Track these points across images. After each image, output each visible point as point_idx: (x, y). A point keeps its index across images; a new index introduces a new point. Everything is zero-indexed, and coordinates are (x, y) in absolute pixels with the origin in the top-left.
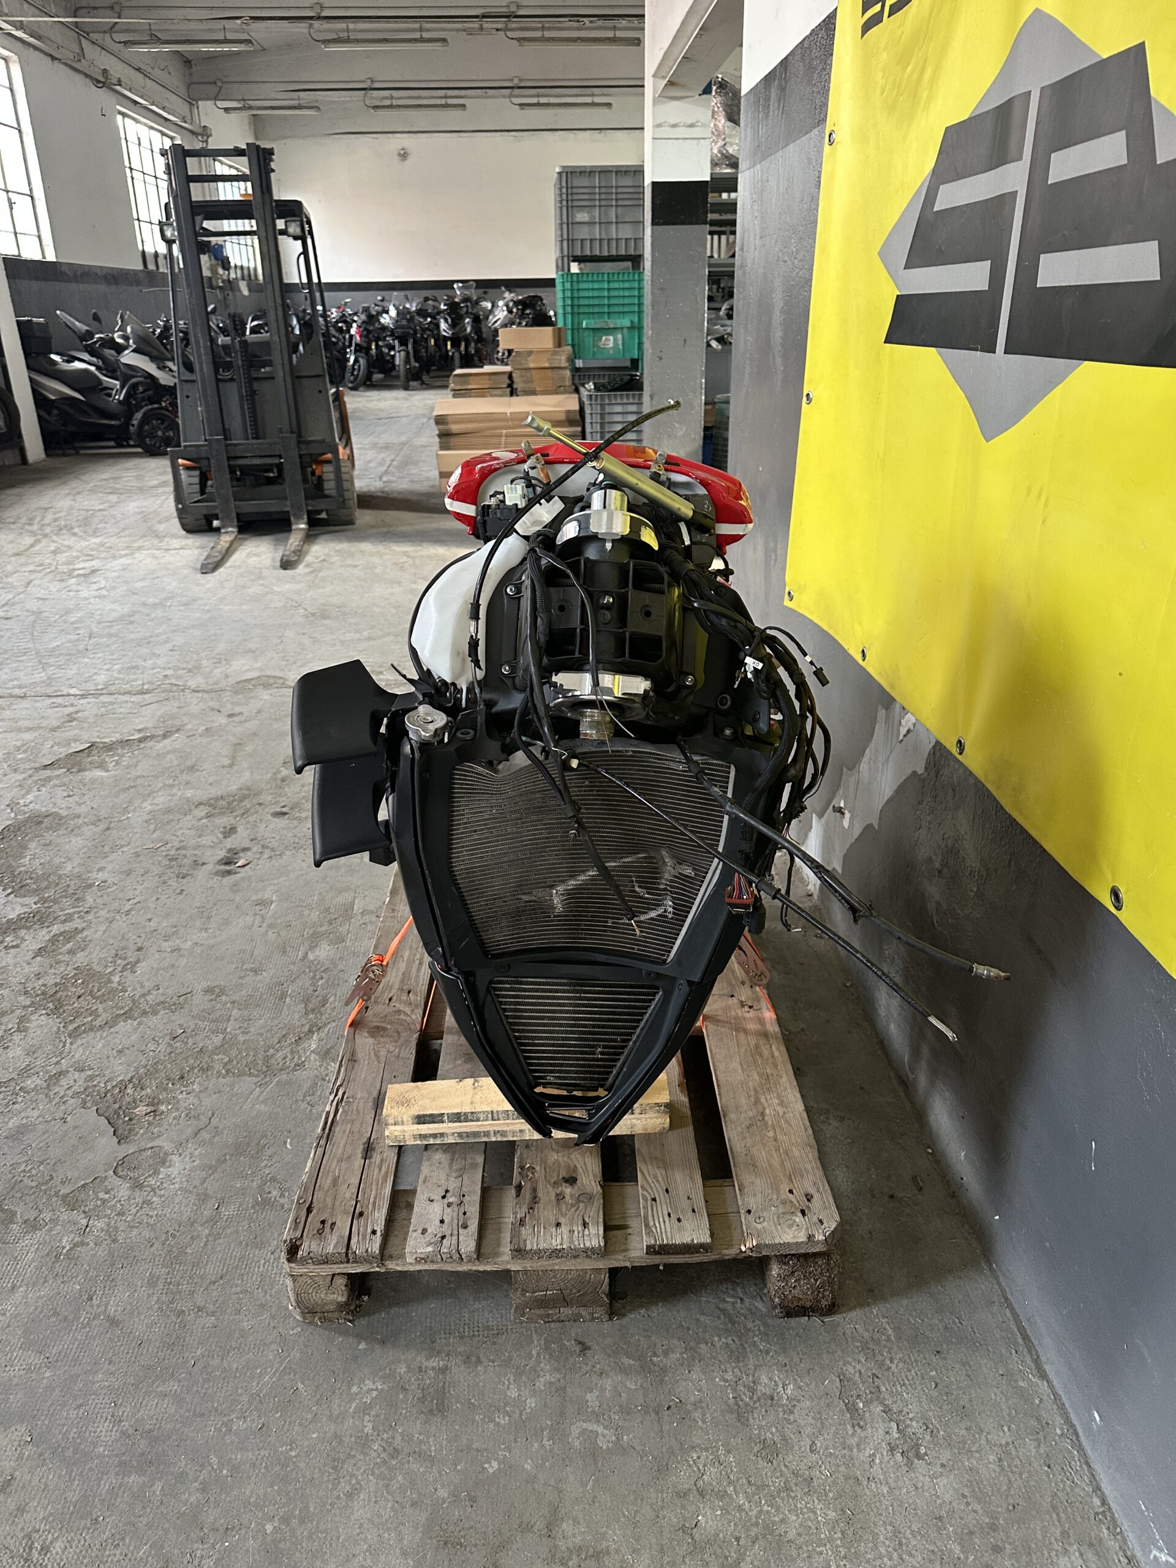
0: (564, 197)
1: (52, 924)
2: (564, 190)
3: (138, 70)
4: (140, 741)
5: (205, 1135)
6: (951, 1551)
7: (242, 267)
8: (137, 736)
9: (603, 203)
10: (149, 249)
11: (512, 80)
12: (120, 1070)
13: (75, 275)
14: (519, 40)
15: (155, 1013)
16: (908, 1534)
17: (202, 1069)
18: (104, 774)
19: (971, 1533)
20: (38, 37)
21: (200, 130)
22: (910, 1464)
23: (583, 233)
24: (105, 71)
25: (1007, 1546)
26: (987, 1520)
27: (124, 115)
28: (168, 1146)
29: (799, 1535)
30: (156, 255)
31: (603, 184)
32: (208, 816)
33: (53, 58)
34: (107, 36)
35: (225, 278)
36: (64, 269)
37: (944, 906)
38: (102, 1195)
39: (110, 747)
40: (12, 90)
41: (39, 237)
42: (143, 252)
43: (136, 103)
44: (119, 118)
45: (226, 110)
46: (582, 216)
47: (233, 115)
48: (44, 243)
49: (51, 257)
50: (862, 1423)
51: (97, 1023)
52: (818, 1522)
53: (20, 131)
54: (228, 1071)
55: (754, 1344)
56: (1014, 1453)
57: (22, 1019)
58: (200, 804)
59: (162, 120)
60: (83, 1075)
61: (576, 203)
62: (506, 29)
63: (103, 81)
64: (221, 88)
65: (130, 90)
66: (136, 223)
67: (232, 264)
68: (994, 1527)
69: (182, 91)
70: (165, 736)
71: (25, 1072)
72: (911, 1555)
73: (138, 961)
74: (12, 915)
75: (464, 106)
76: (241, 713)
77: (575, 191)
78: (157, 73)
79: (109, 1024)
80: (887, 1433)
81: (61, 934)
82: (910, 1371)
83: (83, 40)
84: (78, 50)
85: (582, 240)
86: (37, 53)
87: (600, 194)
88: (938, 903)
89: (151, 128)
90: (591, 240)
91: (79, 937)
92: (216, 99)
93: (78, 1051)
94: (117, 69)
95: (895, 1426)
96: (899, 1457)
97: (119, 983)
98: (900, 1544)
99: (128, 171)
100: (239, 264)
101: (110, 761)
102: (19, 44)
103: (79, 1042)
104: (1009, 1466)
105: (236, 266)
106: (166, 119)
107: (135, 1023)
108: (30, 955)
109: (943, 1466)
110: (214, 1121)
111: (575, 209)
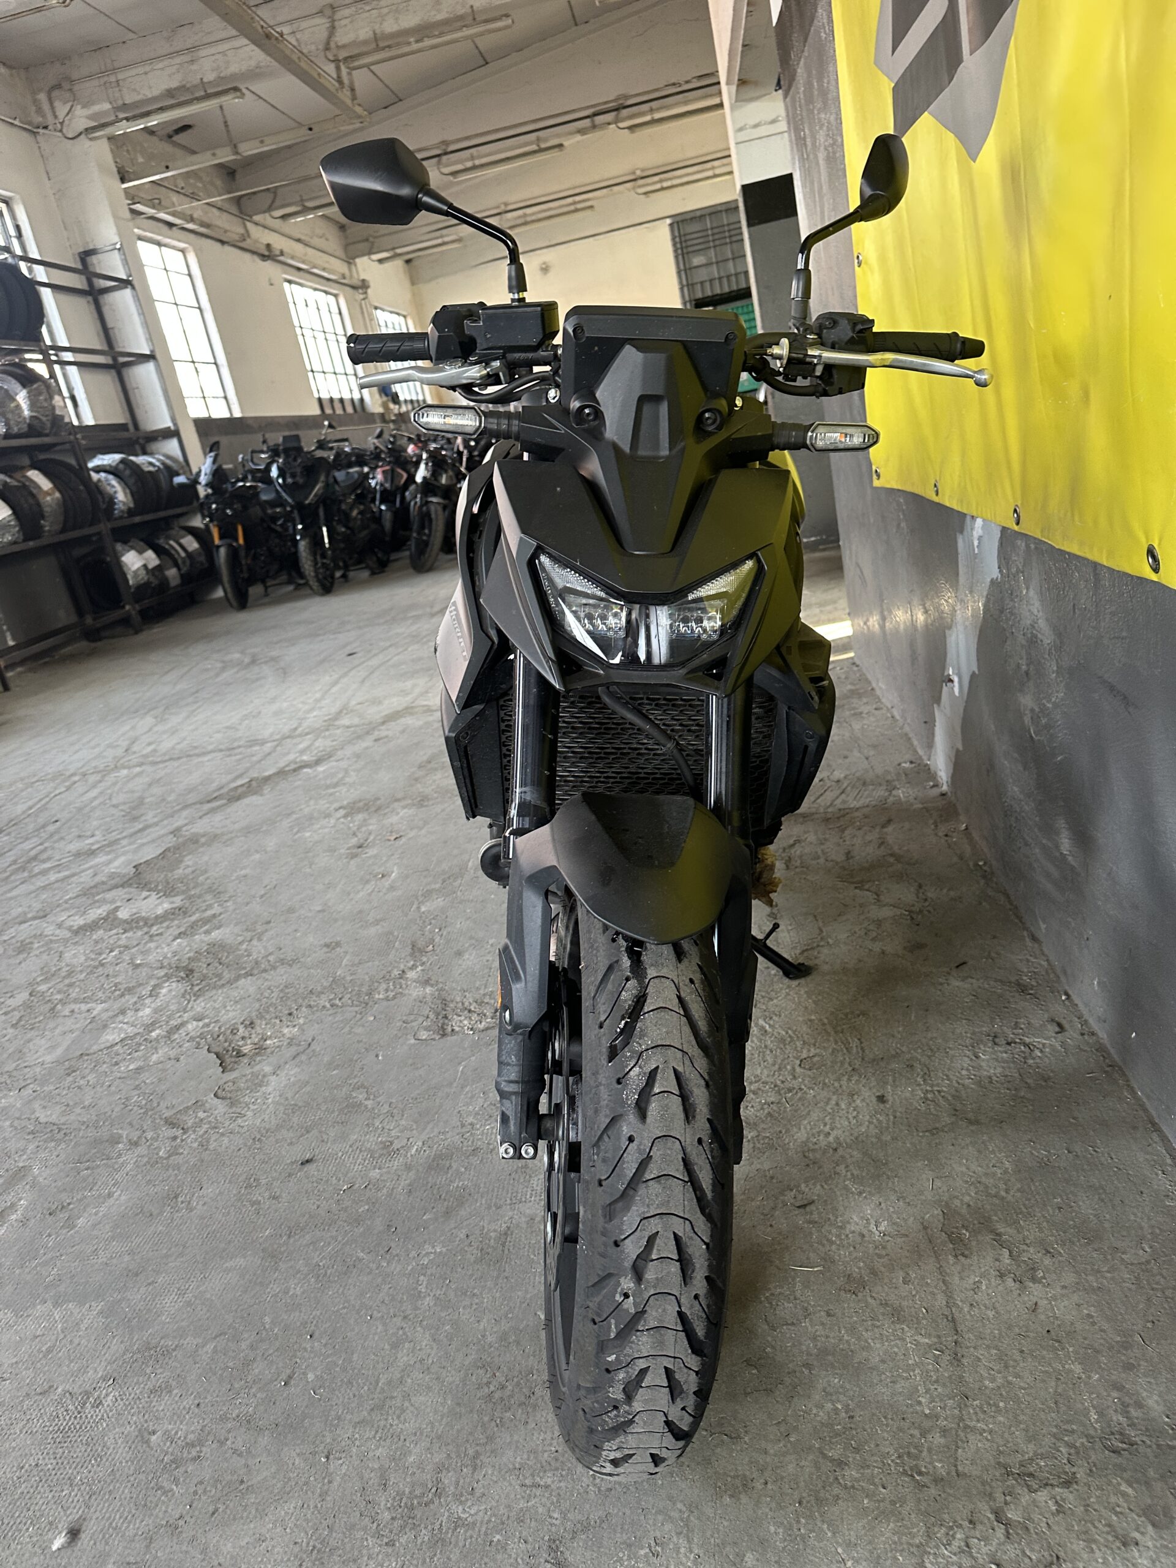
0: (678, 246)
1: (194, 913)
2: (677, 240)
3: (299, 240)
4: (295, 770)
5: (303, 1057)
6: (1070, 1371)
7: (412, 401)
8: (293, 766)
9: (717, 243)
10: (325, 396)
11: (634, 173)
12: (232, 1015)
13: (260, 427)
14: (631, 128)
15: (274, 968)
16: (1017, 1356)
17: (310, 1006)
18: (260, 798)
19: (1097, 1352)
20: (207, 226)
21: (360, 284)
22: (1023, 1287)
23: (702, 275)
24: (268, 246)
25: (1142, 1363)
26: (1119, 1339)
27: (290, 282)
28: (268, 1069)
29: (883, 1361)
30: (331, 400)
31: (715, 225)
32: (345, 816)
33: (223, 242)
34: (267, 215)
35: (396, 411)
36: (250, 422)
37: (1037, 710)
38: (201, 1115)
39: (267, 779)
40: (190, 275)
41: (225, 398)
42: (320, 400)
43: (299, 269)
44: (286, 285)
45: (380, 261)
46: (697, 260)
47: (387, 265)
48: (231, 402)
49: (237, 414)
50: (966, 1253)
51: (222, 982)
52: (907, 1349)
53: (199, 308)
54: (332, 1006)
55: (846, 1188)
56: (1155, 1271)
57: (155, 987)
58: (340, 808)
59: (325, 282)
60: (201, 1024)
61: (690, 249)
62: (616, 121)
63: (268, 255)
64: (373, 243)
65: (292, 258)
66: (310, 374)
67: (402, 398)
68: (1126, 1346)
69: (340, 252)
70: (318, 762)
71: (150, 1027)
72: (1017, 1376)
73: (266, 931)
74: (160, 911)
75: (591, 207)
76: (387, 737)
77: (688, 237)
78: (316, 241)
79: (230, 982)
80: (997, 1260)
81: (198, 921)
82: (1029, 1200)
83: (249, 224)
84: (242, 231)
85: (702, 283)
86: (209, 241)
87: (713, 235)
88: (1032, 710)
89: (315, 289)
90: (711, 281)
91: (216, 921)
92: (370, 253)
93: (199, 1006)
94: (278, 243)
95: (1006, 1252)
96: (1010, 1282)
97: (246, 950)
98: (1006, 1367)
99: (298, 330)
100: (408, 398)
101: (267, 789)
102: (192, 236)
103: (201, 999)
104: (1149, 1284)
105: (406, 401)
106: (328, 280)
107: (254, 978)
108: (171, 938)
109: (1064, 1287)
110: (313, 1047)
111: (691, 255)
